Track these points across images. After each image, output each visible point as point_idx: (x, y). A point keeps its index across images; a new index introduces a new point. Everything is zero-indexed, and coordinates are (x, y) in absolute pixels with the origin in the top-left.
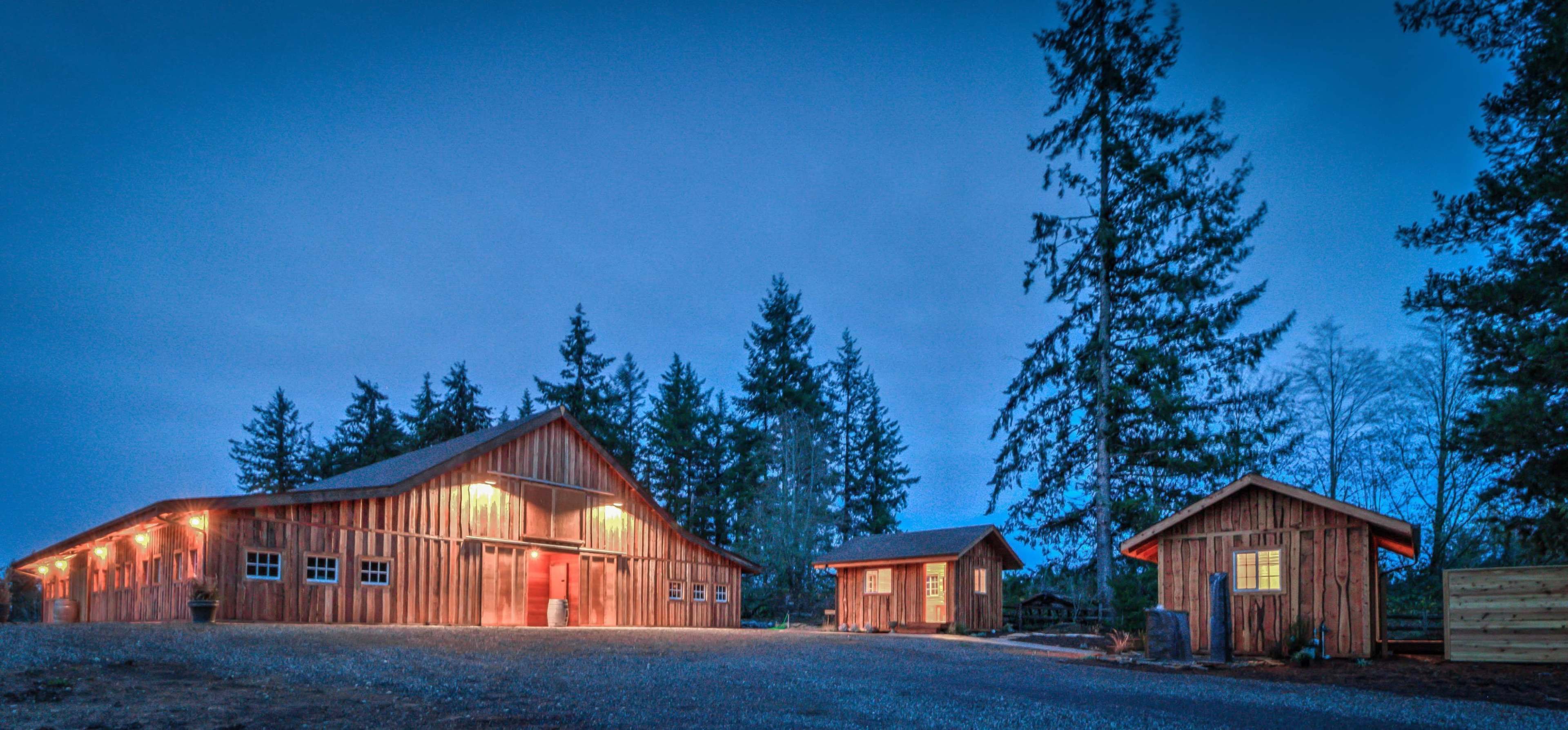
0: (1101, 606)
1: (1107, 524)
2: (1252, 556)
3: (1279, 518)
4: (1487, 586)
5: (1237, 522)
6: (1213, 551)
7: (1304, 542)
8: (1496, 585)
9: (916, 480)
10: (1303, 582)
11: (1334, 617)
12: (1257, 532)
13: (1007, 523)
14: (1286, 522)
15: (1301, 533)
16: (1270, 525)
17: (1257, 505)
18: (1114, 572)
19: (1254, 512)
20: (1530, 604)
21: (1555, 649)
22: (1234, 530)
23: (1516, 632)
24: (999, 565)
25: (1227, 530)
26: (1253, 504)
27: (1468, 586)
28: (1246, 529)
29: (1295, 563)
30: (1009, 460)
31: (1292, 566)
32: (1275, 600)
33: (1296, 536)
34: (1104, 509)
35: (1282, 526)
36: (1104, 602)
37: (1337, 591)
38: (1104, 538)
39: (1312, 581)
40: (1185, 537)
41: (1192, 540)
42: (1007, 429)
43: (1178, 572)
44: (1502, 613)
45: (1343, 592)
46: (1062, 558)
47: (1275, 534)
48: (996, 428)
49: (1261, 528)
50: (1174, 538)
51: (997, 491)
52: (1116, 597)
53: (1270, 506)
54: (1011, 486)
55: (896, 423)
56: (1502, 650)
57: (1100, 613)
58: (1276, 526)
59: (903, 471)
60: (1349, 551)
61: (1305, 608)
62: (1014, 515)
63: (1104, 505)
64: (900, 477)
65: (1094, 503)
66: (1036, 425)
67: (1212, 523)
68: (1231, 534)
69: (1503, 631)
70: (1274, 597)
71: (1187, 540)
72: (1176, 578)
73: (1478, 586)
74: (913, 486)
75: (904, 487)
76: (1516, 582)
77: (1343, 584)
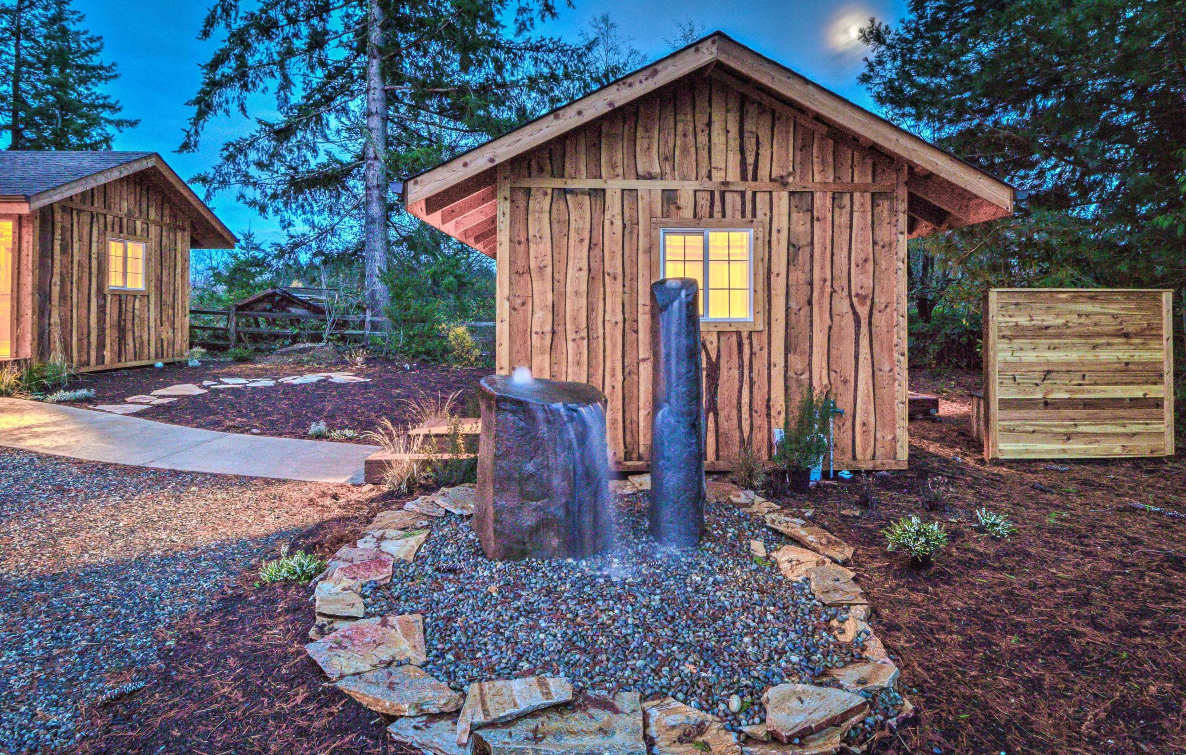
0: (368, 313)
1: (383, 188)
2: (696, 241)
3: (750, 160)
4: (1051, 320)
5: (667, 158)
6: (618, 223)
7: (794, 216)
8: (1060, 321)
9: (133, 124)
10: (793, 304)
11: (845, 382)
12: (708, 185)
13: (218, 169)
14: (764, 172)
15: (792, 194)
16: (733, 175)
17: (709, 124)
18: (389, 261)
19: (702, 138)
20: (1105, 355)
21: (1134, 434)
22: (662, 176)
23: (1089, 404)
24: (182, 240)
25: (650, 177)
26: (702, 120)
27: (1023, 321)
28: (684, 178)
29: (780, 265)
30: (227, 69)
31: (774, 270)
32: (740, 344)
33: (782, 200)
34: (376, 163)
35: (755, 178)
36: (374, 306)
37: (852, 324)
38: (376, 209)
39: (810, 303)
40: (559, 183)
41: (572, 191)
42: (228, 25)
43: (542, 268)
44: (1068, 369)
45: (864, 329)
46: (312, 234)
47: (743, 194)
48: (210, 22)
49: (718, 176)
50: (534, 184)
51: (201, 115)
52: (392, 300)
53: (734, 131)
54: (227, 112)
55: (99, 38)
56: (1069, 437)
57: (368, 325)
58: (744, 178)
59: (113, 108)
60: (875, 243)
61: (797, 362)
62: (231, 158)
63: (376, 158)
64: (106, 114)
65: (362, 157)
66: (275, 24)
67: (619, 156)
68: (658, 186)
69: (1071, 404)
70: (739, 333)
71: (565, 191)
72: (537, 285)
73: (1038, 321)
74: (127, 130)
75: (110, 129)
76: (1087, 315)
77: (863, 312)
